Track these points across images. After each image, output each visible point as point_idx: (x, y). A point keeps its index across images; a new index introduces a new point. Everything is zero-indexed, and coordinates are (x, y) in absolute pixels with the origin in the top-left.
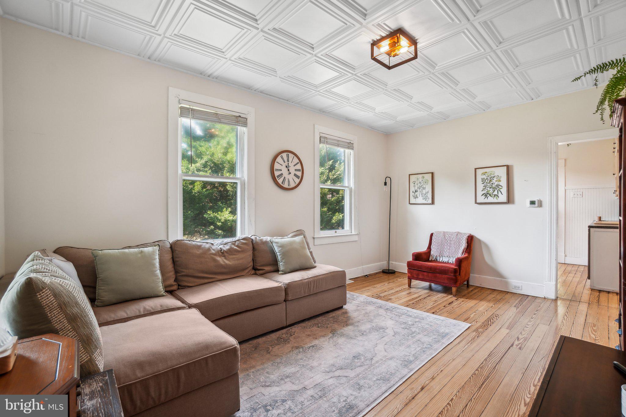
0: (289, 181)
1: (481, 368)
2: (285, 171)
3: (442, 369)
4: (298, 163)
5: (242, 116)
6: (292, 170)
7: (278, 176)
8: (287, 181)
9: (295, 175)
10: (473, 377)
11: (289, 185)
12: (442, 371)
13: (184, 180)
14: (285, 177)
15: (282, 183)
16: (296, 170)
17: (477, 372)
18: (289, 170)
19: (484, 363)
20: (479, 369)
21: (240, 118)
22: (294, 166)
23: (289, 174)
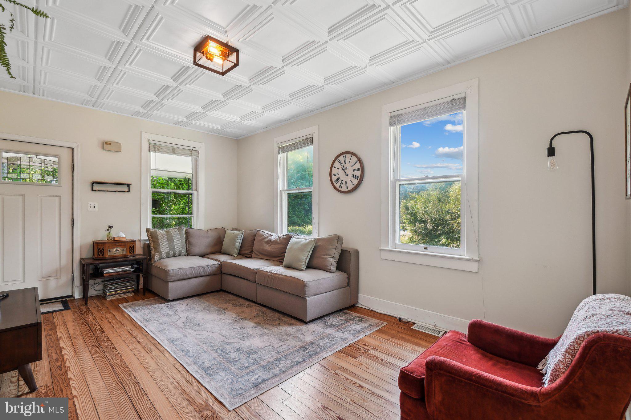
0: (346, 184)
1: (130, 375)
2: (342, 174)
3: (150, 353)
4: (357, 162)
5: (308, 137)
6: (350, 172)
7: (335, 181)
8: (344, 183)
9: (354, 176)
10: (126, 365)
11: (346, 187)
12: (148, 353)
13: (289, 194)
14: (342, 181)
15: (340, 187)
16: (354, 170)
17: (128, 369)
18: (345, 172)
19: (134, 379)
20: (129, 372)
21: (308, 139)
22: (352, 166)
23: (346, 176)
